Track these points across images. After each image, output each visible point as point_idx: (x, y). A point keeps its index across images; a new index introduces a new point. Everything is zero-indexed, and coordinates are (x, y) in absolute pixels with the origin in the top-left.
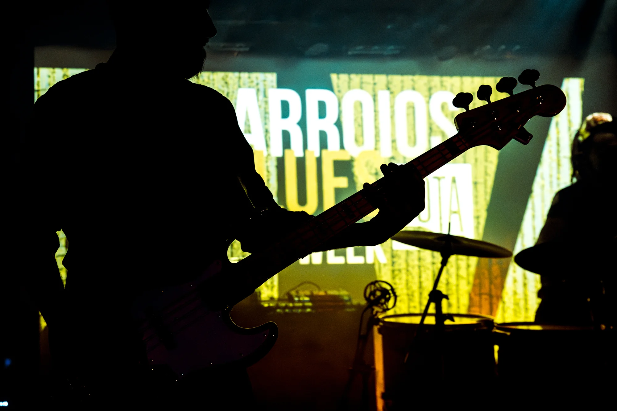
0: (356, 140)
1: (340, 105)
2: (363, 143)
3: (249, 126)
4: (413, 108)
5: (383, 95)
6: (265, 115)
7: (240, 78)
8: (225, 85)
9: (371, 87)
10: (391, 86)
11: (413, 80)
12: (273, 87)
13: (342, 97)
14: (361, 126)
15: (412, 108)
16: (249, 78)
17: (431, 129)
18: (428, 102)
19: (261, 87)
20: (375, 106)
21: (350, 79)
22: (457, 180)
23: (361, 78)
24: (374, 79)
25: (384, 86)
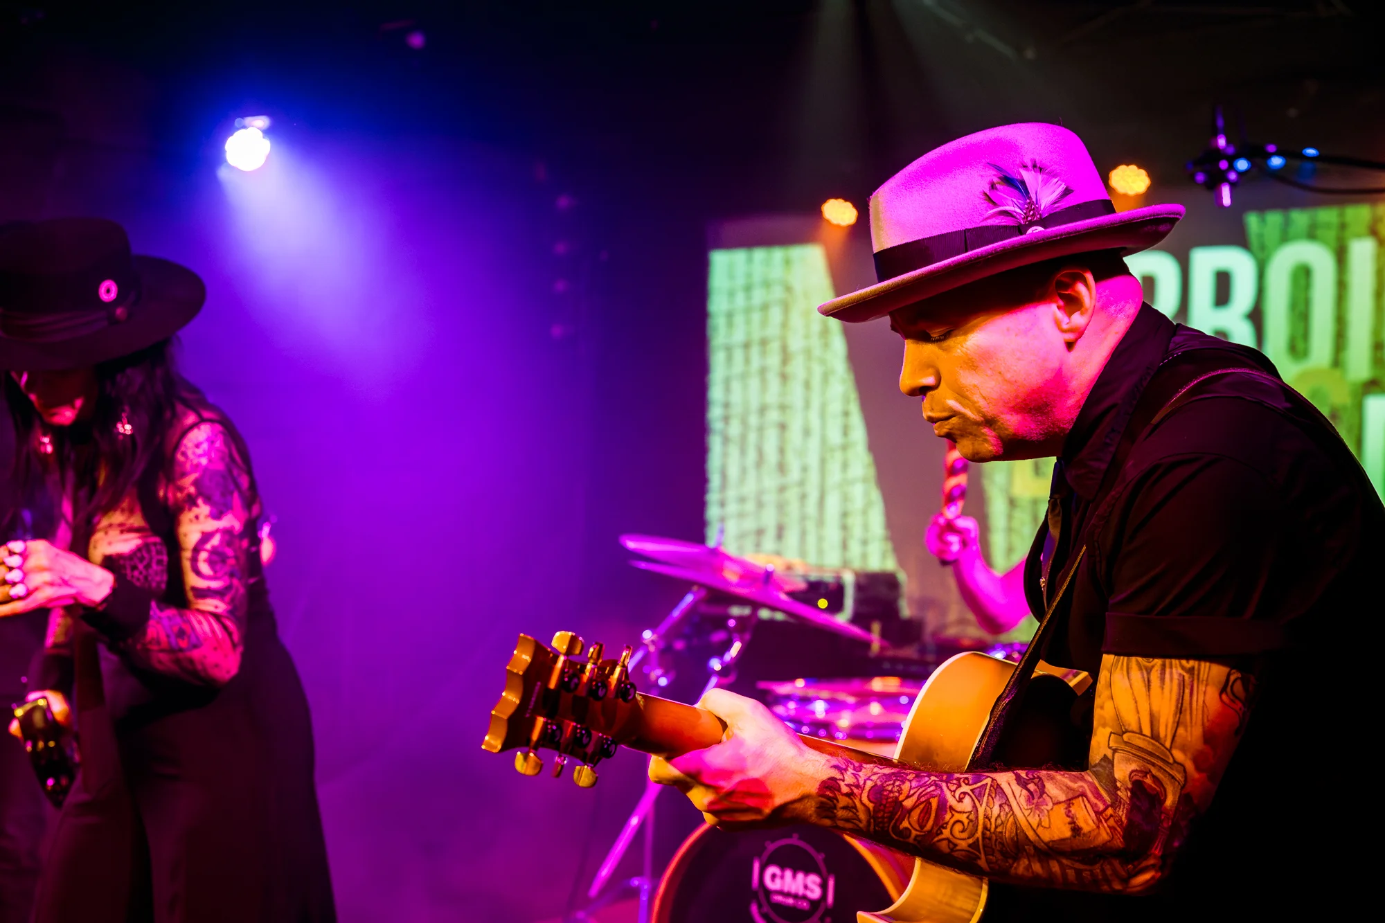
0: (1289, 345)
1: (1261, 277)
2: (1307, 354)
5: (1362, 249)
9: (1332, 234)
10: (1379, 226)
13: (1268, 260)
14: (1304, 317)
20: (1340, 272)
21: (1287, 219)
23: (1314, 217)
24: (1341, 215)
25: (1362, 230)
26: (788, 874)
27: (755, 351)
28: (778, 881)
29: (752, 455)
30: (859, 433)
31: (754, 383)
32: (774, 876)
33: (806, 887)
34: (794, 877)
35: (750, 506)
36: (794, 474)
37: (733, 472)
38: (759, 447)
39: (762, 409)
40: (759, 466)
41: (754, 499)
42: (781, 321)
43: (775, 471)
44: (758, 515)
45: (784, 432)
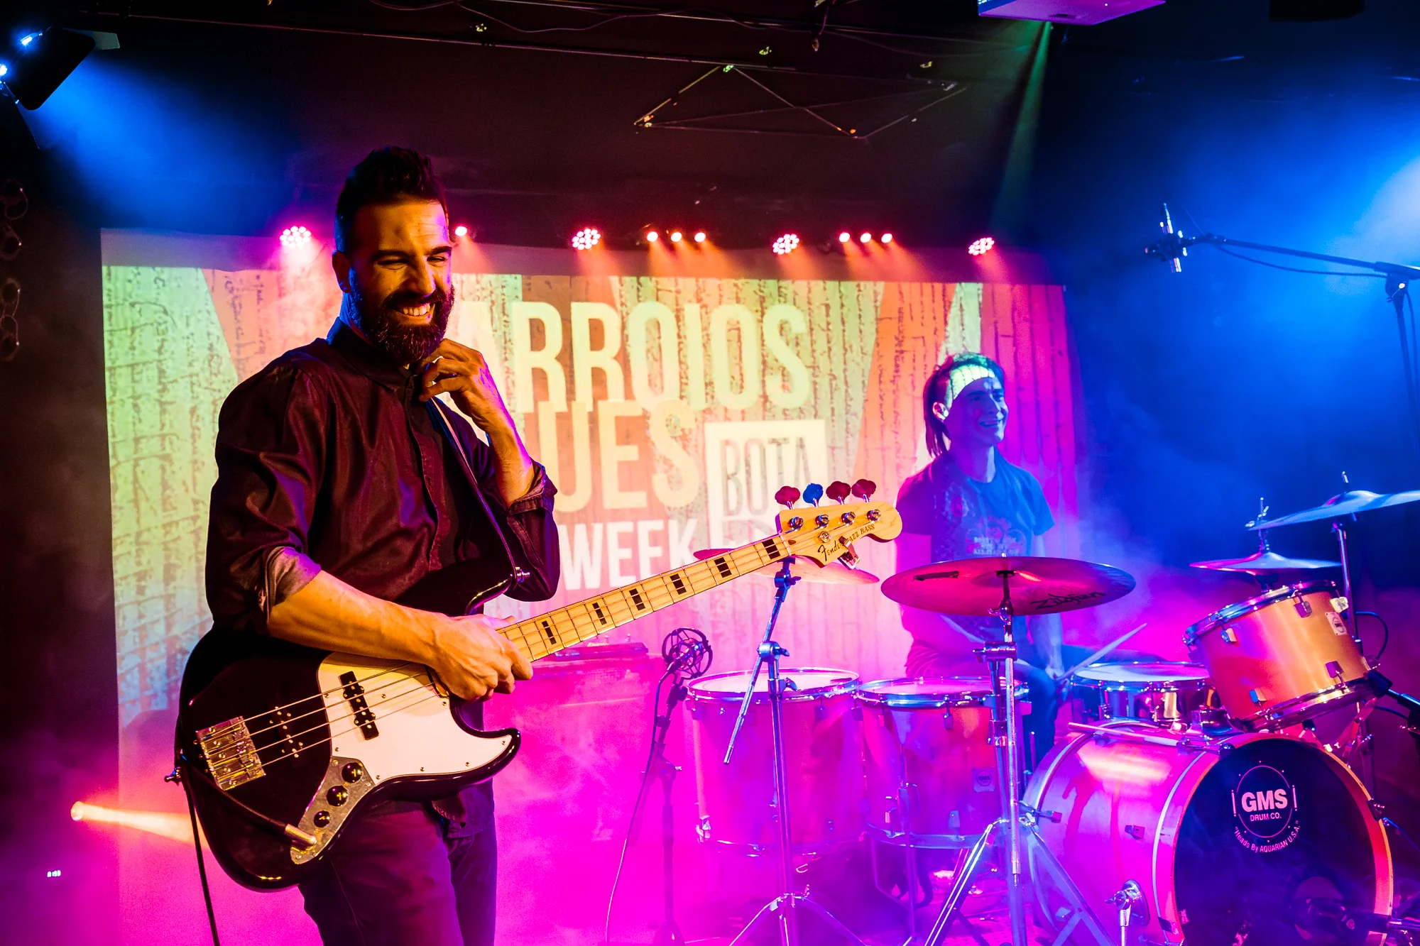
0: (650, 382)
1: (624, 327)
2: (662, 388)
4: (739, 329)
5: (692, 311)
6: (506, 344)
7: (462, 283)
9: (672, 297)
10: (703, 295)
11: (736, 285)
12: (516, 298)
13: (628, 314)
14: (659, 360)
15: (736, 330)
16: (478, 282)
17: (764, 363)
18: (761, 321)
19: (497, 298)
20: (679, 327)
21: (639, 283)
22: (807, 443)
23: (657, 283)
24: (677, 284)
25: (691, 296)
26: (1260, 794)
28: (1253, 803)
32: (1249, 800)
33: (1275, 801)
34: (1265, 795)
38: (136, 481)
39: (137, 440)
40: (136, 502)
41: (132, 539)
42: (157, 345)
43: (158, 508)
44: (138, 556)
45: (166, 464)
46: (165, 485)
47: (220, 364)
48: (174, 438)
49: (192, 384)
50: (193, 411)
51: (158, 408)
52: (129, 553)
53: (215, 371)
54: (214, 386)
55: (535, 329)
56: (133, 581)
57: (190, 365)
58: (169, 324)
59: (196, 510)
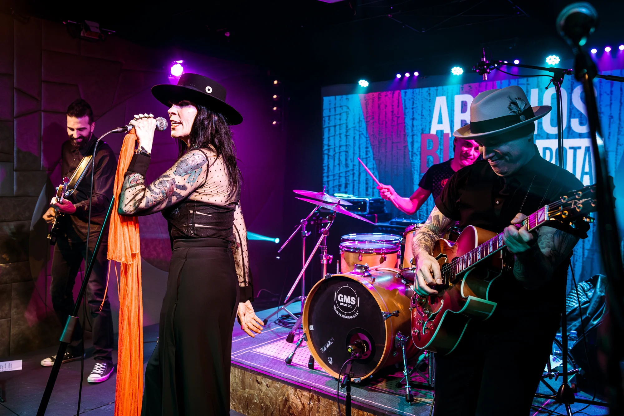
3: (442, 119)
5: (534, 92)
6: (451, 112)
7: (437, 90)
8: (428, 95)
10: (540, 85)
12: (457, 94)
18: (571, 93)
19: (450, 94)
21: (510, 82)
23: (518, 81)
24: (528, 81)
25: (534, 85)
26: (345, 296)
27: (338, 127)
28: (342, 299)
29: (337, 162)
30: (371, 154)
31: (337, 138)
33: (351, 301)
34: (347, 297)
35: (337, 177)
36: (351, 167)
37: (331, 166)
38: (339, 158)
39: (340, 146)
40: (339, 164)
41: (338, 175)
42: (346, 118)
43: (344, 166)
44: (339, 180)
45: (347, 153)
46: (346, 160)
47: (362, 123)
48: (349, 146)
49: (354, 130)
50: (354, 138)
51: (345, 138)
52: (337, 179)
53: (360, 125)
54: (360, 130)
55: (463, 105)
56: (337, 187)
57: (354, 124)
58: (350, 112)
59: (353, 167)
